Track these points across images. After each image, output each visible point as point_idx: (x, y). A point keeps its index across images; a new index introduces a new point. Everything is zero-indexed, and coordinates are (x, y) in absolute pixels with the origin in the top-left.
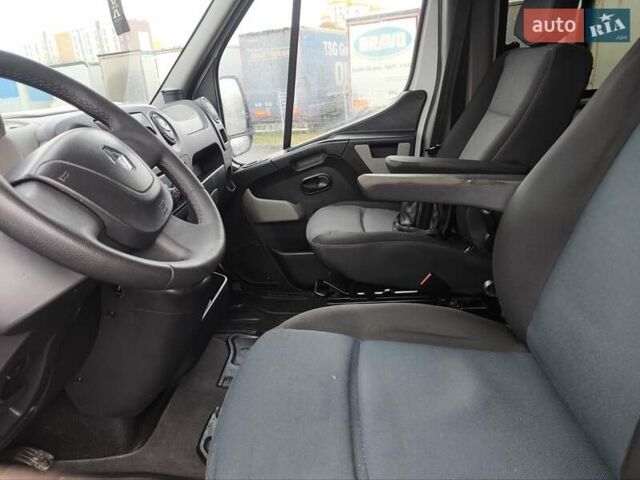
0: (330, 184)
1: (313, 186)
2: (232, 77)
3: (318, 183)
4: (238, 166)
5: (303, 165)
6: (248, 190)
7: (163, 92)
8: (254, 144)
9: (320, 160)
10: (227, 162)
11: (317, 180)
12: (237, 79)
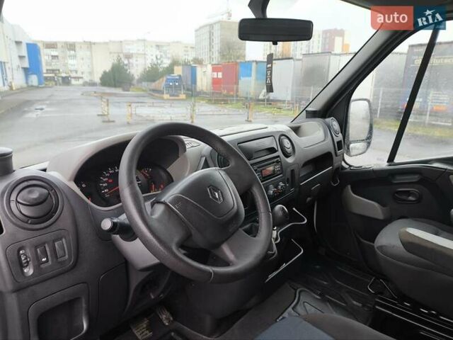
0: (419, 200)
1: (404, 197)
2: (365, 100)
3: (409, 196)
4: (347, 166)
5: (399, 179)
6: (349, 186)
7: (307, 111)
8: (369, 149)
9: (416, 178)
10: (336, 165)
11: (409, 194)
12: (368, 101)
